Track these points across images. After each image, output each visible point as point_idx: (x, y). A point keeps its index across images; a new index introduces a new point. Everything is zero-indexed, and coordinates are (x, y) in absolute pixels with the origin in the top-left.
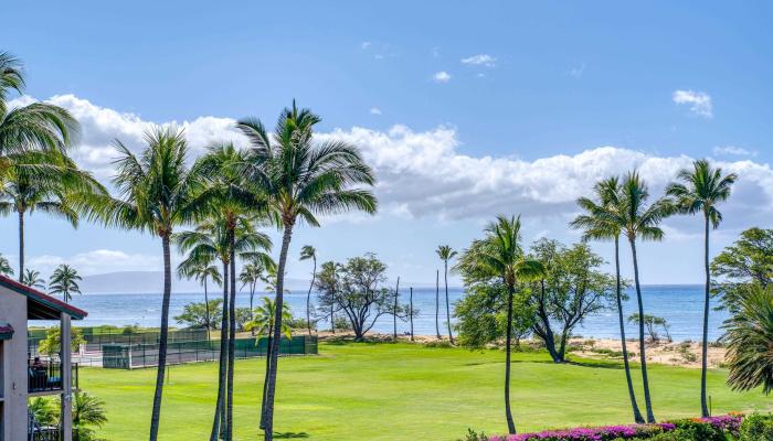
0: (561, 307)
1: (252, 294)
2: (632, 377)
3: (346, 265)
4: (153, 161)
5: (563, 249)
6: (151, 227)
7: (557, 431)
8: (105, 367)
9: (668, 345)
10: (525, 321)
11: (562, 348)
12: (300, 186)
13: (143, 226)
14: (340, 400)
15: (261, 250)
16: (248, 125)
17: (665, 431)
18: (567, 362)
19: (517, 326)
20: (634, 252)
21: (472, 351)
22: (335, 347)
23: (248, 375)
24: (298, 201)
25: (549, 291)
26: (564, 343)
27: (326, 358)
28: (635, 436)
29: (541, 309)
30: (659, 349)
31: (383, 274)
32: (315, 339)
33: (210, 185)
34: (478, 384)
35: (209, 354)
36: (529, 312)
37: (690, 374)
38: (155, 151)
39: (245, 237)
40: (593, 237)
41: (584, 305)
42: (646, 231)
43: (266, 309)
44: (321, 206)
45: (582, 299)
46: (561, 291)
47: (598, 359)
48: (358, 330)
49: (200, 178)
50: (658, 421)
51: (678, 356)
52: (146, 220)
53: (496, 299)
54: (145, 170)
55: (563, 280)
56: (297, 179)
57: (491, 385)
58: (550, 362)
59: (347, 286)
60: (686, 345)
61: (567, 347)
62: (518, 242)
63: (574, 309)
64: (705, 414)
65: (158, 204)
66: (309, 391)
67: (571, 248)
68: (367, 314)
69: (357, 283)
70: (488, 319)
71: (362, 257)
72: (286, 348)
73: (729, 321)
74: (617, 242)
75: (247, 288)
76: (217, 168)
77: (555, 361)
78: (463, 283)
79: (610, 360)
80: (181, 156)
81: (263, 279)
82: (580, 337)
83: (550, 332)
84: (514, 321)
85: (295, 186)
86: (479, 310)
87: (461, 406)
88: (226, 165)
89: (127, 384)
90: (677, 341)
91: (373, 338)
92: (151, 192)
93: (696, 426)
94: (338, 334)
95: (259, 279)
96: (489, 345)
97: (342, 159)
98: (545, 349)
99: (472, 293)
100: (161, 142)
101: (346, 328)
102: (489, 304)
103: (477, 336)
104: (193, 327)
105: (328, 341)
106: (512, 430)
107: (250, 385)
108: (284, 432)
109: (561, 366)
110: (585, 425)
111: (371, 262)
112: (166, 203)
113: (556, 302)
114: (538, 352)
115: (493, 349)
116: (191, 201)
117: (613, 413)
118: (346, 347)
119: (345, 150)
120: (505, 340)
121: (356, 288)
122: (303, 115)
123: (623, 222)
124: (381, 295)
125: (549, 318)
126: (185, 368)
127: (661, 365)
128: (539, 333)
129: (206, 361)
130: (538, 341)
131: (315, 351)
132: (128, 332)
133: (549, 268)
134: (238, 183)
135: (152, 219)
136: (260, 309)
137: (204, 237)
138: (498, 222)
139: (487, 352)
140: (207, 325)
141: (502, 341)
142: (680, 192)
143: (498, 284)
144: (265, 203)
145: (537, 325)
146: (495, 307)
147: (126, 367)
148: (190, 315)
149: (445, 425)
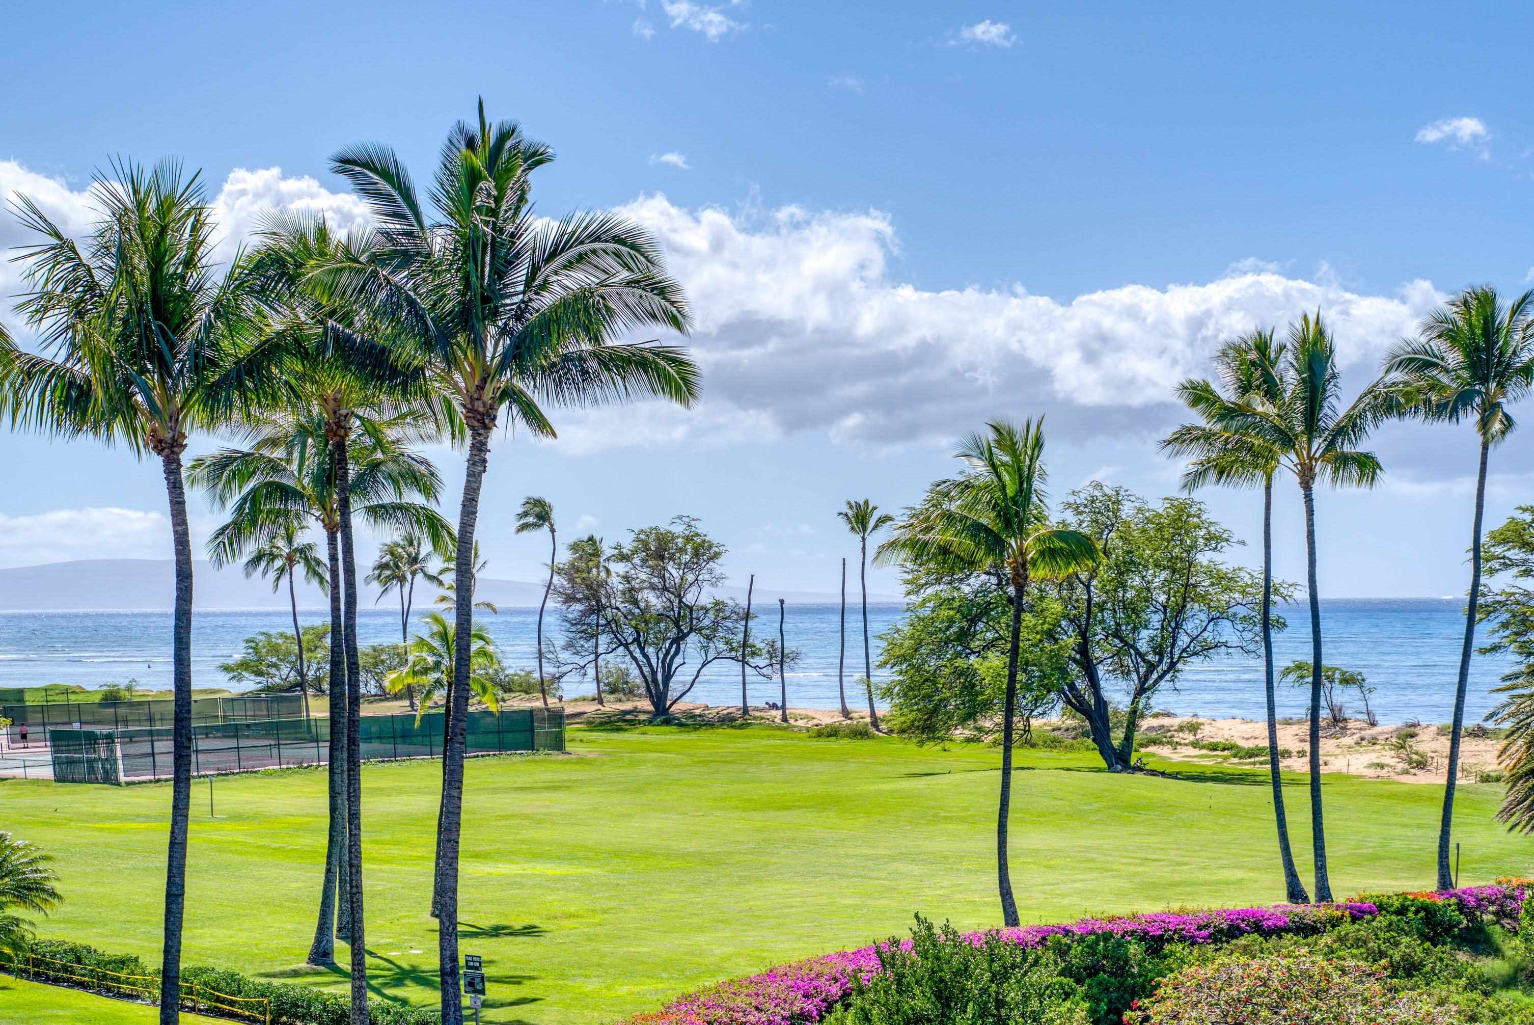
0: (1129, 646)
1: (405, 614)
2: (1286, 801)
3: (628, 545)
4: (122, 256)
5: (1140, 510)
6: (131, 430)
7: (1112, 920)
8: (60, 778)
9: (1370, 732)
10: (1044, 676)
11: (1128, 739)
12: (504, 331)
13: (108, 426)
14: (618, 853)
15: (415, 498)
16: (365, 165)
17: (1354, 919)
18: (1140, 769)
19: (1028, 688)
20: (1310, 512)
21: (921, 743)
22: (604, 735)
23: (405, 798)
24: (502, 367)
25: (1102, 607)
26: (1132, 726)
27: (581, 761)
28: (1288, 930)
29: (1083, 649)
30: (1347, 741)
31: (717, 567)
32: (558, 718)
33: (276, 324)
34: (937, 819)
35: (309, 751)
36: (1055, 656)
37: (1415, 796)
38: (123, 229)
39: (375, 466)
40: (1212, 476)
41: (1183, 640)
42: (1343, 461)
43: (436, 643)
44: (559, 384)
45: (1178, 626)
46: (1130, 608)
47: (1208, 762)
48: (659, 698)
49: (249, 305)
50: (1340, 897)
51: (1389, 757)
52: (114, 411)
53: (981, 625)
54: (104, 280)
55: (1136, 581)
56: (495, 313)
57: (962, 820)
58: (1099, 770)
59: (631, 595)
60: (1409, 733)
61: (1138, 737)
62: (1036, 484)
63: (1159, 651)
64: (1445, 882)
65: (143, 371)
66: (543, 834)
67: (1158, 506)
68: (678, 660)
69: (653, 587)
70: (960, 673)
71: (664, 526)
72: (491, 738)
73: (1517, 676)
74: (1268, 488)
75: (393, 600)
76: (292, 280)
77: (1111, 768)
78: (904, 588)
79: (1233, 765)
80: (196, 244)
81: (431, 578)
82: (1168, 715)
83: (1102, 704)
84: (1021, 677)
85: (492, 330)
86: (938, 652)
87: (895, 865)
88: (313, 271)
89: (113, 818)
90: (1388, 725)
91: (694, 717)
92: (124, 337)
93: (1424, 908)
94: (612, 706)
95: (419, 576)
96: (960, 733)
97: (609, 262)
98: (1089, 742)
99: (926, 612)
100: (140, 206)
101: (631, 693)
102: (964, 636)
103: (935, 711)
104: (268, 689)
105: (589, 723)
106: (1012, 918)
107: (410, 821)
108: (486, 923)
109: (1123, 778)
110: (1175, 906)
111: (688, 539)
112: (164, 368)
113: (1117, 634)
114: (1071, 748)
115: (968, 740)
116: (228, 364)
117: (1240, 881)
118: (631, 737)
119: (617, 240)
120: (999, 719)
121: (654, 601)
122: (504, 136)
123: (1287, 441)
124: (711, 615)
125: (1101, 670)
126: (252, 781)
127: (1348, 777)
128: (1078, 705)
129: (302, 766)
130: (1070, 723)
131: (558, 744)
132: (112, 699)
133: (1106, 553)
134: (347, 318)
135: (134, 409)
136: (421, 642)
137: (274, 466)
138: (991, 436)
139: (954, 748)
140: (301, 685)
141: (992, 721)
142: (1428, 365)
143: (983, 590)
144: (418, 371)
145: (1072, 687)
146: (975, 644)
147: (110, 779)
148: (260, 661)
149: (856, 907)
